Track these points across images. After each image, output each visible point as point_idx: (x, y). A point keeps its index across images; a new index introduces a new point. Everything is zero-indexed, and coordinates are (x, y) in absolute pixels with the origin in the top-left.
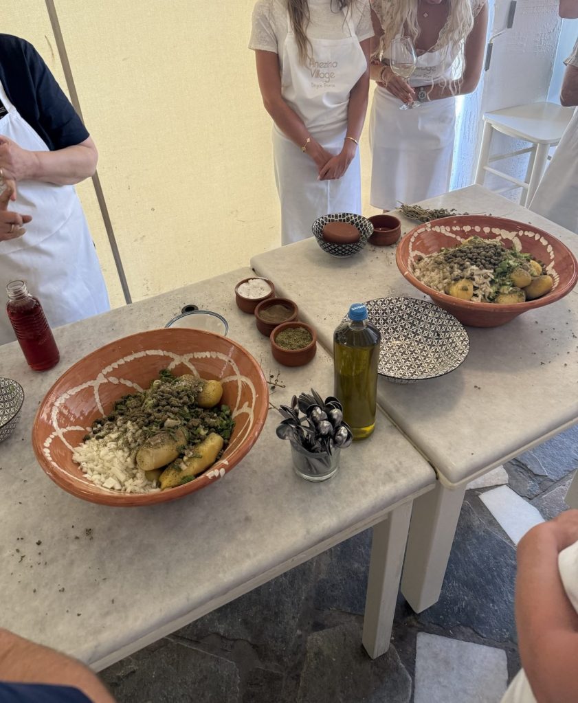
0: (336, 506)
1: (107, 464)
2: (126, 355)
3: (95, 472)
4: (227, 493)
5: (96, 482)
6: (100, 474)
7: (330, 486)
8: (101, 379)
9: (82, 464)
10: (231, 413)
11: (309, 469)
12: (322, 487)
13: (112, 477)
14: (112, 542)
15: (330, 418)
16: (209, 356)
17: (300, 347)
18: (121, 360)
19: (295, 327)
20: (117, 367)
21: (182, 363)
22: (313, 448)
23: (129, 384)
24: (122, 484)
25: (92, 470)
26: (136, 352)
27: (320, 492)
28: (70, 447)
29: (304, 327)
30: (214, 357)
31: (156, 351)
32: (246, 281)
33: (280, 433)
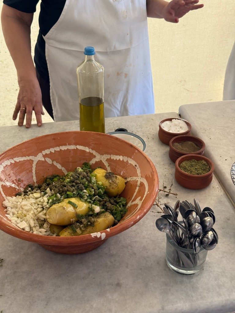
0: (192, 296)
1: (25, 212)
2: (62, 145)
3: (14, 215)
4: (109, 263)
5: (13, 221)
6: (18, 218)
7: (192, 280)
8: (40, 157)
9: (8, 208)
10: (126, 204)
11: (178, 262)
12: (185, 279)
13: (26, 222)
14: (15, 272)
15: (202, 223)
16: (121, 160)
17: (198, 174)
18: (58, 147)
19: (198, 159)
20: (53, 152)
21: (101, 161)
22: (184, 245)
23: (59, 166)
24: (31, 228)
25: (13, 214)
26: (70, 144)
27: (182, 282)
28: (4, 195)
29: (207, 161)
30: (125, 161)
31: (84, 147)
32: (170, 120)
33: (158, 224)
